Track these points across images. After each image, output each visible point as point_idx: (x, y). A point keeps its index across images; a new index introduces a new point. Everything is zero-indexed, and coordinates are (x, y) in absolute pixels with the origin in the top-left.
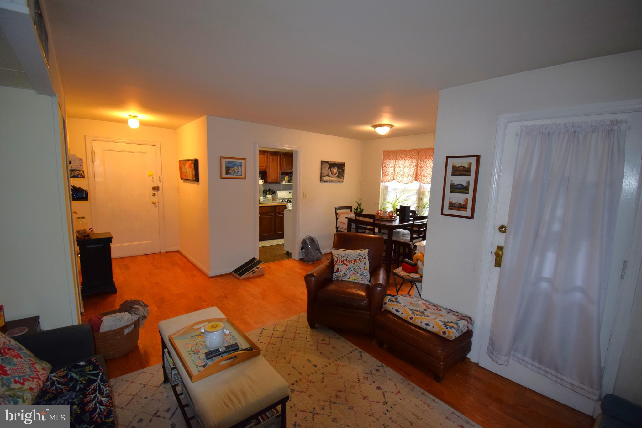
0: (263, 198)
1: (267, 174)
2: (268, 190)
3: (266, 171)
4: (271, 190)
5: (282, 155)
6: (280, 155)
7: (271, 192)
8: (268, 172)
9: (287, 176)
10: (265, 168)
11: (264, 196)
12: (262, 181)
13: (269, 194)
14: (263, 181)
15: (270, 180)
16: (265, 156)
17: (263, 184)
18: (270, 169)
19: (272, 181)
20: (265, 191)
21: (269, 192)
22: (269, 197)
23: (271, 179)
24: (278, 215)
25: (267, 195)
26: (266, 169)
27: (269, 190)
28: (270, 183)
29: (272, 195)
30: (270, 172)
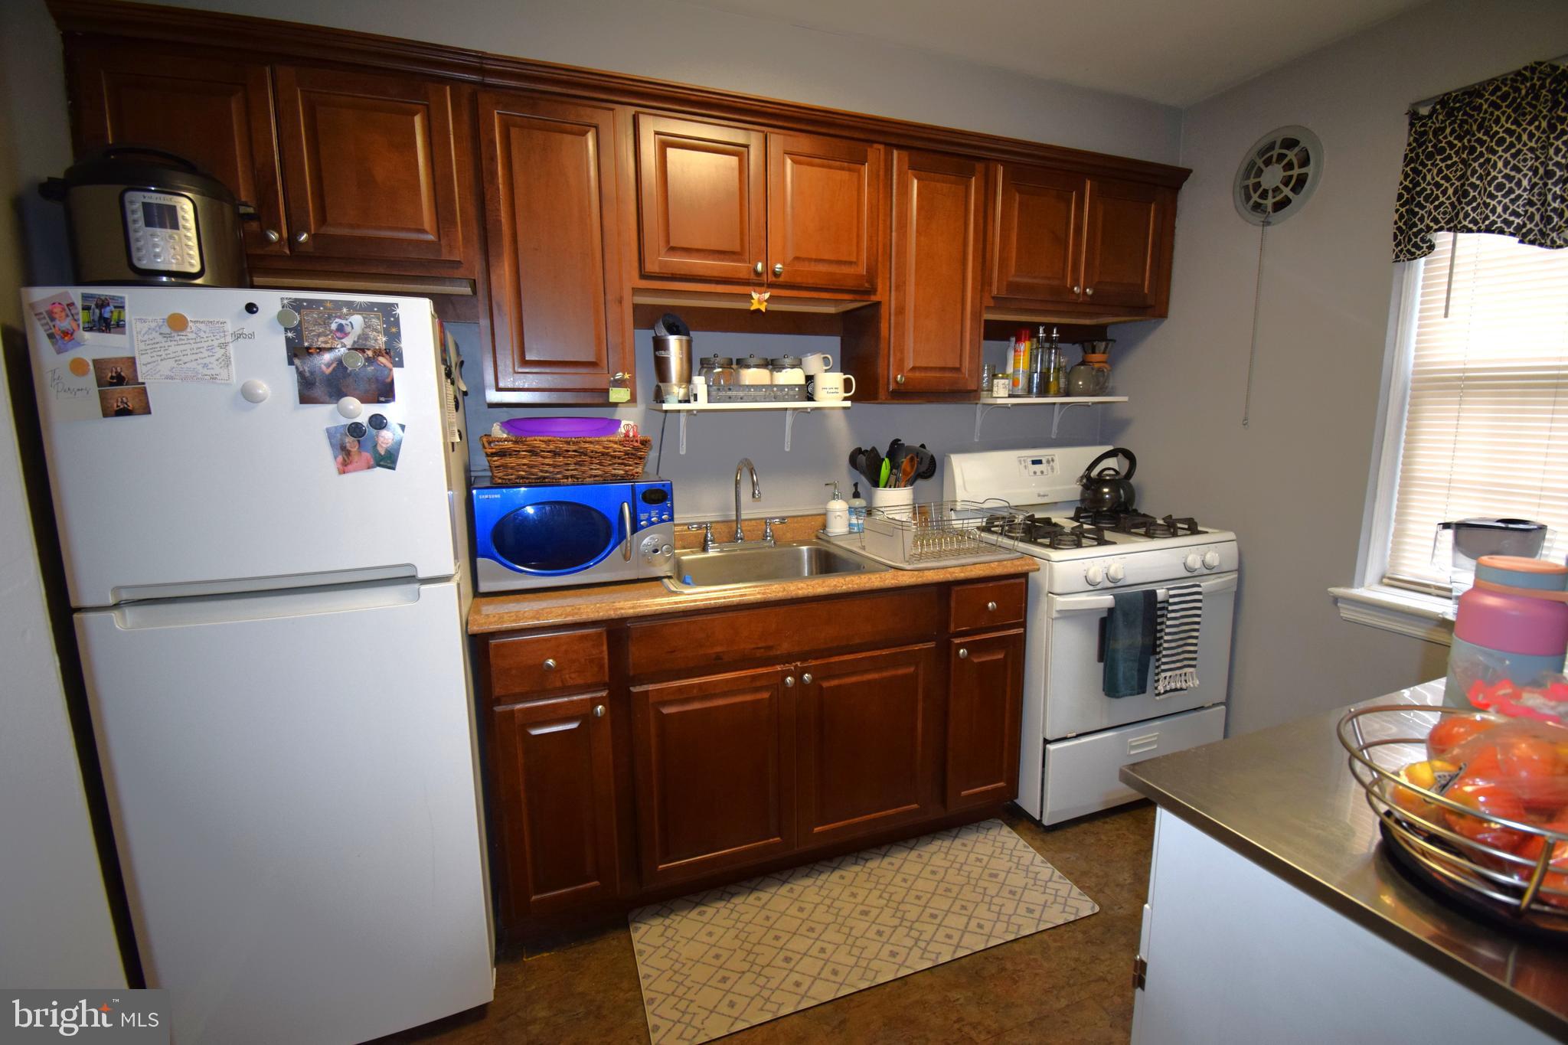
0: (852, 510)
1: (884, 326)
2: (883, 450)
3: (874, 298)
4: (910, 449)
5: (1001, 169)
6: (980, 167)
7: (905, 462)
8: (884, 310)
9: (1025, 347)
10: (862, 270)
11: (856, 495)
12: (840, 385)
13: (893, 483)
14: (847, 383)
15: (900, 369)
16: (866, 169)
17: (848, 404)
18: (901, 287)
19: (918, 374)
20: (862, 459)
21: (894, 466)
22: (894, 500)
23: (910, 363)
24: (964, 660)
25: (876, 484)
26: (872, 274)
27: (896, 447)
28: (904, 394)
29: (910, 482)
30: (901, 310)
